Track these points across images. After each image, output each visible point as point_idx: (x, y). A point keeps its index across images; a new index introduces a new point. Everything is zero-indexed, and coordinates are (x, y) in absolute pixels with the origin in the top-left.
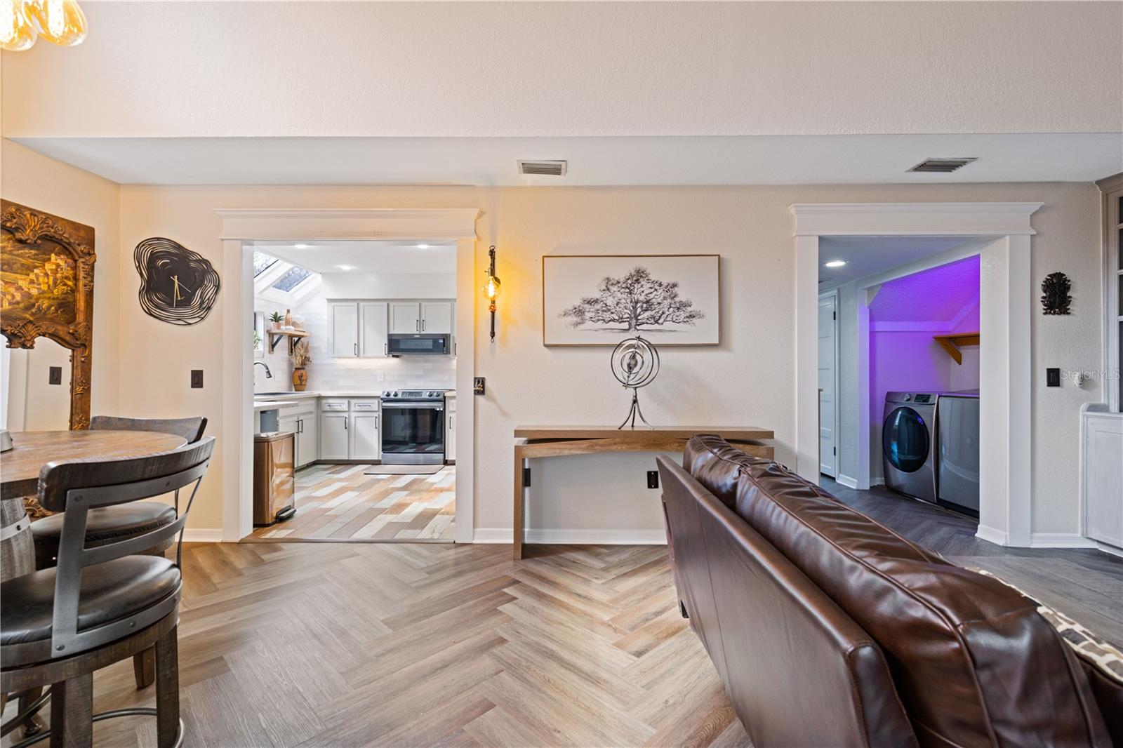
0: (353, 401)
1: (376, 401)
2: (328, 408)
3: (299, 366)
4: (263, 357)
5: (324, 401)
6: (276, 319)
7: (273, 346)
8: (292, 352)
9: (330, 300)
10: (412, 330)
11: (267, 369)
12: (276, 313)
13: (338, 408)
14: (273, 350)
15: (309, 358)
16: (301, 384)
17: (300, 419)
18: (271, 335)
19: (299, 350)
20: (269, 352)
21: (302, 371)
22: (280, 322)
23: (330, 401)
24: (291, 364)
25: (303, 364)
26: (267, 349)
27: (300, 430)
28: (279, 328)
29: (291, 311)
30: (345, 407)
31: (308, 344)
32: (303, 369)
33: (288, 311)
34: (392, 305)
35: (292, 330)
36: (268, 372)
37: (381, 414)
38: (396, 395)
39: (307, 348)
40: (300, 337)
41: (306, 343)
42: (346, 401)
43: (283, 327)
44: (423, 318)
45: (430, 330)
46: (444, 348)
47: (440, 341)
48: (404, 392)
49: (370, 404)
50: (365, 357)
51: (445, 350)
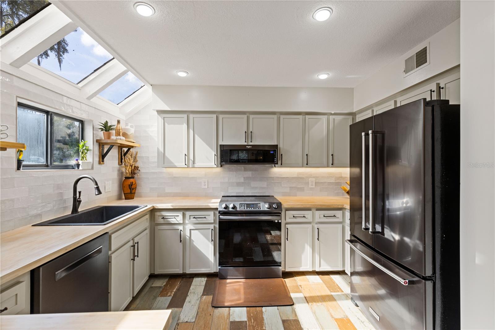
0: (188, 214)
1: (212, 213)
2: (162, 221)
3: (128, 175)
4: (92, 168)
5: (158, 214)
6: (107, 128)
7: (103, 156)
8: (122, 162)
9: (160, 112)
10: (241, 141)
11: (97, 184)
12: (107, 122)
13: (173, 221)
14: (103, 161)
15: (138, 167)
16: (131, 193)
17: (136, 241)
18: (101, 144)
19: (129, 159)
20: (100, 163)
21: (131, 180)
22: (110, 131)
23: (165, 214)
24: (121, 173)
25: (133, 173)
26: (97, 159)
27: (136, 254)
28: (109, 137)
29: (121, 122)
30: (180, 219)
31: (136, 154)
32: (133, 177)
33: (119, 122)
34: (221, 117)
35: (122, 140)
36: (98, 188)
37: (217, 226)
38: (234, 207)
39: (135, 158)
40: (130, 148)
41: (134, 153)
42: (180, 214)
43: (113, 137)
44: (251, 130)
45: (258, 141)
46: (275, 159)
47: (271, 152)
48: (241, 204)
49: (205, 216)
50: (196, 167)
51: (275, 160)
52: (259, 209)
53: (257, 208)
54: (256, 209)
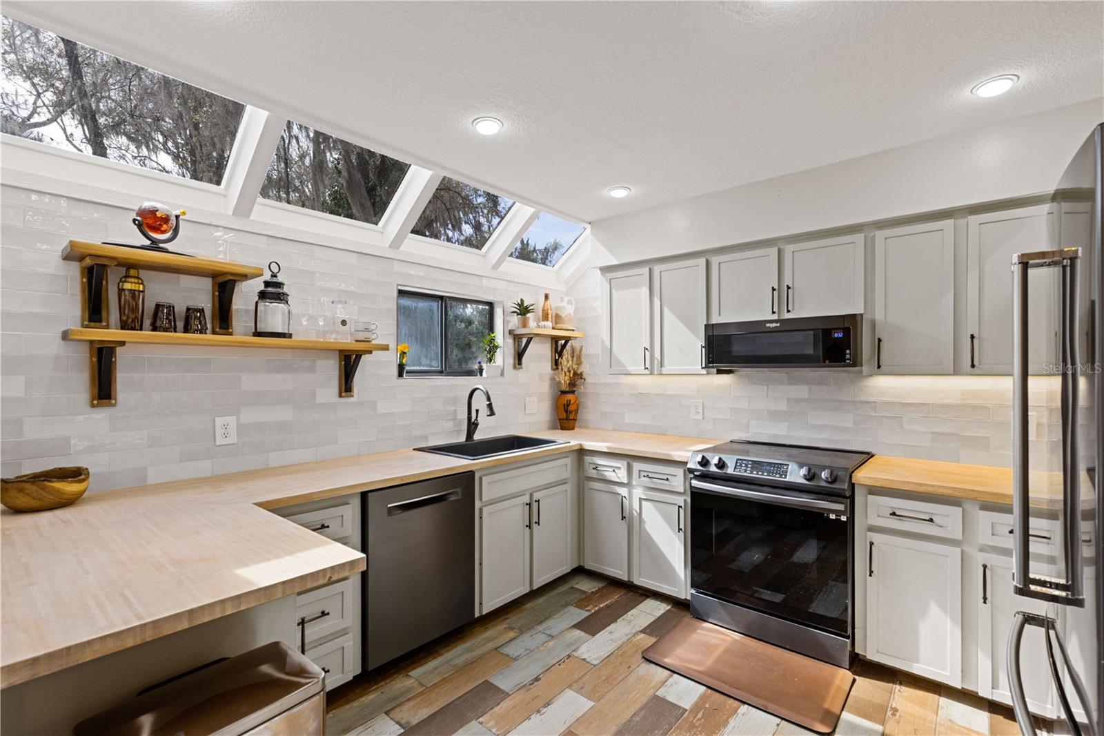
0: (637, 466)
1: (680, 472)
2: (593, 473)
3: (564, 388)
4: (502, 374)
5: (588, 459)
6: (523, 310)
7: (519, 355)
8: (555, 363)
9: (605, 270)
10: (761, 312)
11: (489, 399)
12: (522, 300)
13: (611, 475)
14: (520, 363)
15: (581, 374)
16: (568, 419)
17: (535, 498)
18: (517, 338)
19: (566, 361)
20: (515, 367)
21: (570, 396)
22: (528, 315)
23: (599, 461)
24: (554, 383)
25: (572, 384)
26: (510, 360)
27: (535, 519)
28: (525, 325)
29: (550, 297)
30: (622, 476)
31: (581, 350)
32: (573, 392)
33: (547, 297)
34: (715, 260)
35: (548, 328)
36: (490, 406)
37: (689, 500)
38: (721, 465)
39: (579, 357)
40: (567, 339)
41: (578, 348)
42: (622, 464)
43: (532, 323)
44: (787, 281)
46: (848, 351)
47: (836, 335)
48: (740, 460)
49: (669, 477)
50: (664, 373)
51: (848, 356)
52: (781, 477)
53: (778, 476)
54: (775, 476)
